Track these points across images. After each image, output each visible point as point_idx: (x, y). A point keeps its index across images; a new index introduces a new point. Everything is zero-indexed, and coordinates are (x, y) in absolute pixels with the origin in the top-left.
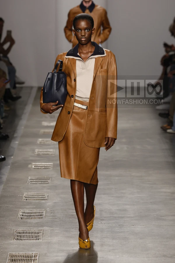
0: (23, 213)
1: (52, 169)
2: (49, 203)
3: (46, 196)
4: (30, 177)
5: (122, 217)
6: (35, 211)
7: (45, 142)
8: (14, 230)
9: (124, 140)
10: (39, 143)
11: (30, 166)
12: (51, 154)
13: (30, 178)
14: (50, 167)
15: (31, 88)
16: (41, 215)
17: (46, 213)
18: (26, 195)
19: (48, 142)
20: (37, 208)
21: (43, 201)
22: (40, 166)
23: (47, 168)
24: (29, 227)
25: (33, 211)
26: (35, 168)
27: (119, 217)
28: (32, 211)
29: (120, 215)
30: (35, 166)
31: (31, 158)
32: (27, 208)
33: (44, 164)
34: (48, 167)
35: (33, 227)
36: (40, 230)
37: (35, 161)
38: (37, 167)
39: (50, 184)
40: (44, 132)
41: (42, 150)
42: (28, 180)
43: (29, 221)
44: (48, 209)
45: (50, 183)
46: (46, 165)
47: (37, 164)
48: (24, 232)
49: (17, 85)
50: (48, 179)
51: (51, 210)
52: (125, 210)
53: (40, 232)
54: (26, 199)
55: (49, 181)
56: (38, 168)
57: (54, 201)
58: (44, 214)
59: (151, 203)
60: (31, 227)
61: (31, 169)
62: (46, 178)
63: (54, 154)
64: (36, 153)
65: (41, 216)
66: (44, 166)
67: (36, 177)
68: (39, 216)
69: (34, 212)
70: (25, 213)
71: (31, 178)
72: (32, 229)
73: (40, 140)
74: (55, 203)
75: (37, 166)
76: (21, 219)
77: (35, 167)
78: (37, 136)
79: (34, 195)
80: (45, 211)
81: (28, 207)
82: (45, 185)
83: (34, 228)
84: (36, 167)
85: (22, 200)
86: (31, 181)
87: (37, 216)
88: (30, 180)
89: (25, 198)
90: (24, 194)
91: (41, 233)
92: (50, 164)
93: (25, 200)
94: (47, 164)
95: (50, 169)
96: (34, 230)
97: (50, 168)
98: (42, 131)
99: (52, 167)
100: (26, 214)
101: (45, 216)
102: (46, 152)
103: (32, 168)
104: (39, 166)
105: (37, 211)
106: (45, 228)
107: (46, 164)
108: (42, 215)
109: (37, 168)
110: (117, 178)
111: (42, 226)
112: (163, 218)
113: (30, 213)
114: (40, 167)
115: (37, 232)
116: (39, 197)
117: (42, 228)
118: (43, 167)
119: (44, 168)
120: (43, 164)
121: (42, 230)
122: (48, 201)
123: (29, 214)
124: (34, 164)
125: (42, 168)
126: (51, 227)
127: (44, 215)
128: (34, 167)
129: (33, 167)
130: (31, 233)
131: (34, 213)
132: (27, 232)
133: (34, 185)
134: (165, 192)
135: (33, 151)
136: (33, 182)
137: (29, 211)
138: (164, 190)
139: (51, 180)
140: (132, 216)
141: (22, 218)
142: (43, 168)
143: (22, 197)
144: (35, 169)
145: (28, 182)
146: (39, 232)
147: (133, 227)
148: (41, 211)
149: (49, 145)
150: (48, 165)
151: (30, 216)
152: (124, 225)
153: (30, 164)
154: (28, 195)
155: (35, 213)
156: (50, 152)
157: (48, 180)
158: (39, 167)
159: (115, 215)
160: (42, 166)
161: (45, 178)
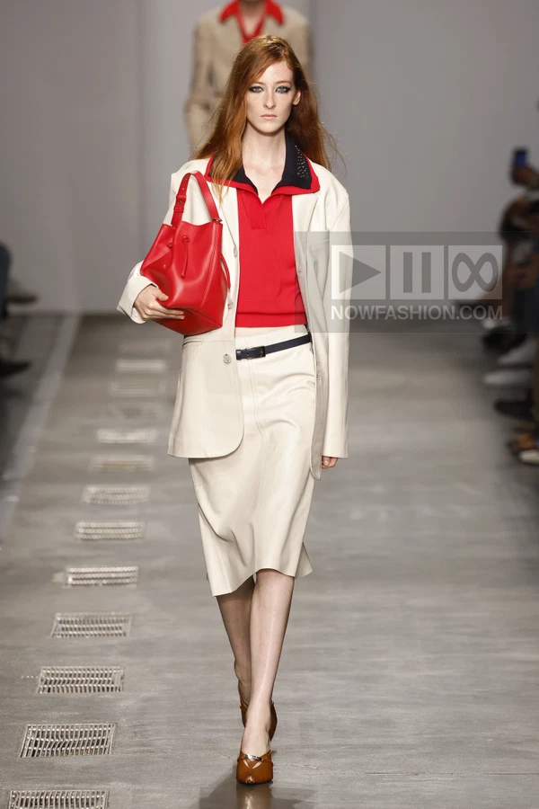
0: (38, 736)
1: (134, 586)
2: (126, 702)
3: (117, 678)
4: (59, 614)
5: (378, 747)
6: (78, 727)
7: (111, 497)
8: (8, 793)
9: (378, 489)
10: (88, 501)
11: (58, 577)
12: (129, 536)
13: (59, 619)
14: (127, 581)
15: (59, 317)
16: (98, 740)
17: (116, 734)
18: (48, 674)
19: (119, 497)
20: (86, 719)
21: (107, 695)
22: (94, 576)
23: (116, 584)
24: (60, 782)
25: (72, 727)
26: (76, 585)
27: (365, 746)
28: (68, 727)
29: (370, 741)
30: (75, 576)
31: (61, 552)
32: (52, 720)
33: (106, 569)
34: (119, 581)
35: (74, 783)
36: (98, 793)
37: (77, 561)
38: (85, 582)
39: (128, 638)
40: (106, 464)
41: (99, 525)
42: (55, 624)
43: (59, 761)
44: (123, 721)
45: (128, 634)
46: (112, 572)
47: (83, 570)
48: (41, 800)
49: (14, 309)
50: (121, 621)
51: (134, 723)
52: (387, 723)
53: (97, 799)
54: (49, 689)
55: (127, 627)
56: (88, 585)
57: (145, 695)
58: (110, 737)
59: (475, 697)
60: (66, 781)
61: (64, 587)
62: (115, 619)
63: (140, 535)
64: (78, 533)
65: (98, 744)
66: (106, 575)
67: (81, 614)
68: (93, 745)
69: (77, 732)
70: (46, 734)
71: (63, 619)
72: (69, 788)
73: (93, 489)
74: (146, 700)
75: (82, 576)
76: (33, 755)
77: (78, 582)
78: (83, 476)
79: (75, 675)
80: (113, 729)
81: (55, 714)
82: (110, 641)
83: (76, 786)
84: (81, 582)
85: (33, 691)
86: (63, 629)
87: (88, 745)
88: (60, 626)
89: (46, 683)
90: (39, 672)
91: (100, 802)
92: (128, 572)
93: (46, 692)
94: (118, 569)
95: (128, 586)
96: (78, 794)
97: (127, 583)
98: (100, 459)
99: (135, 580)
100: (48, 737)
101: (114, 744)
102: (112, 531)
103: (67, 584)
104: (89, 576)
105: (87, 727)
106: (117, 786)
107: (114, 569)
108: (103, 740)
109: (83, 585)
110: (356, 615)
111: (104, 779)
112: (519, 748)
113: (62, 736)
114: (93, 582)
115: (87, 799)
116: (91, 681)
117: (103, 786)
118: (105, 582)
119: (108, 584)
120: (103, 569)
121: (103, 793)
122: (122, 693)
123: (57, 737)
124: (72, 570)
125: (101, 585)
126: (134, 780)
127: (111, 741)
128: (74, 579)
129: (70, 580)
130: (67, 803)
131: (76, 736)
132: (51, 800)
133: (75, 641)
134: (522, 662)
135: (71, 527)
136: (71, 632)
137: (58, 727)
138: (519, 655)
139: (132, 625)
140: (411, 741)
141: (34, 751)
142: (104, 585)
143: (34, 681)
144: (76, 587)
145: (52, 632)
146: (93, 799)
147: (415, 778)
148: (100, 726)
149: (123, 507)
150: (121, 575)
151: (64, 746)
152: (384, 771)
153: (61, 570)
154: (53, 675)
155: (81, 736)
156: (126, 531)
157: (121, 625)
158: (89, 582)
159: (354, 740)
160: (101, 575)
161: (110, 616)
